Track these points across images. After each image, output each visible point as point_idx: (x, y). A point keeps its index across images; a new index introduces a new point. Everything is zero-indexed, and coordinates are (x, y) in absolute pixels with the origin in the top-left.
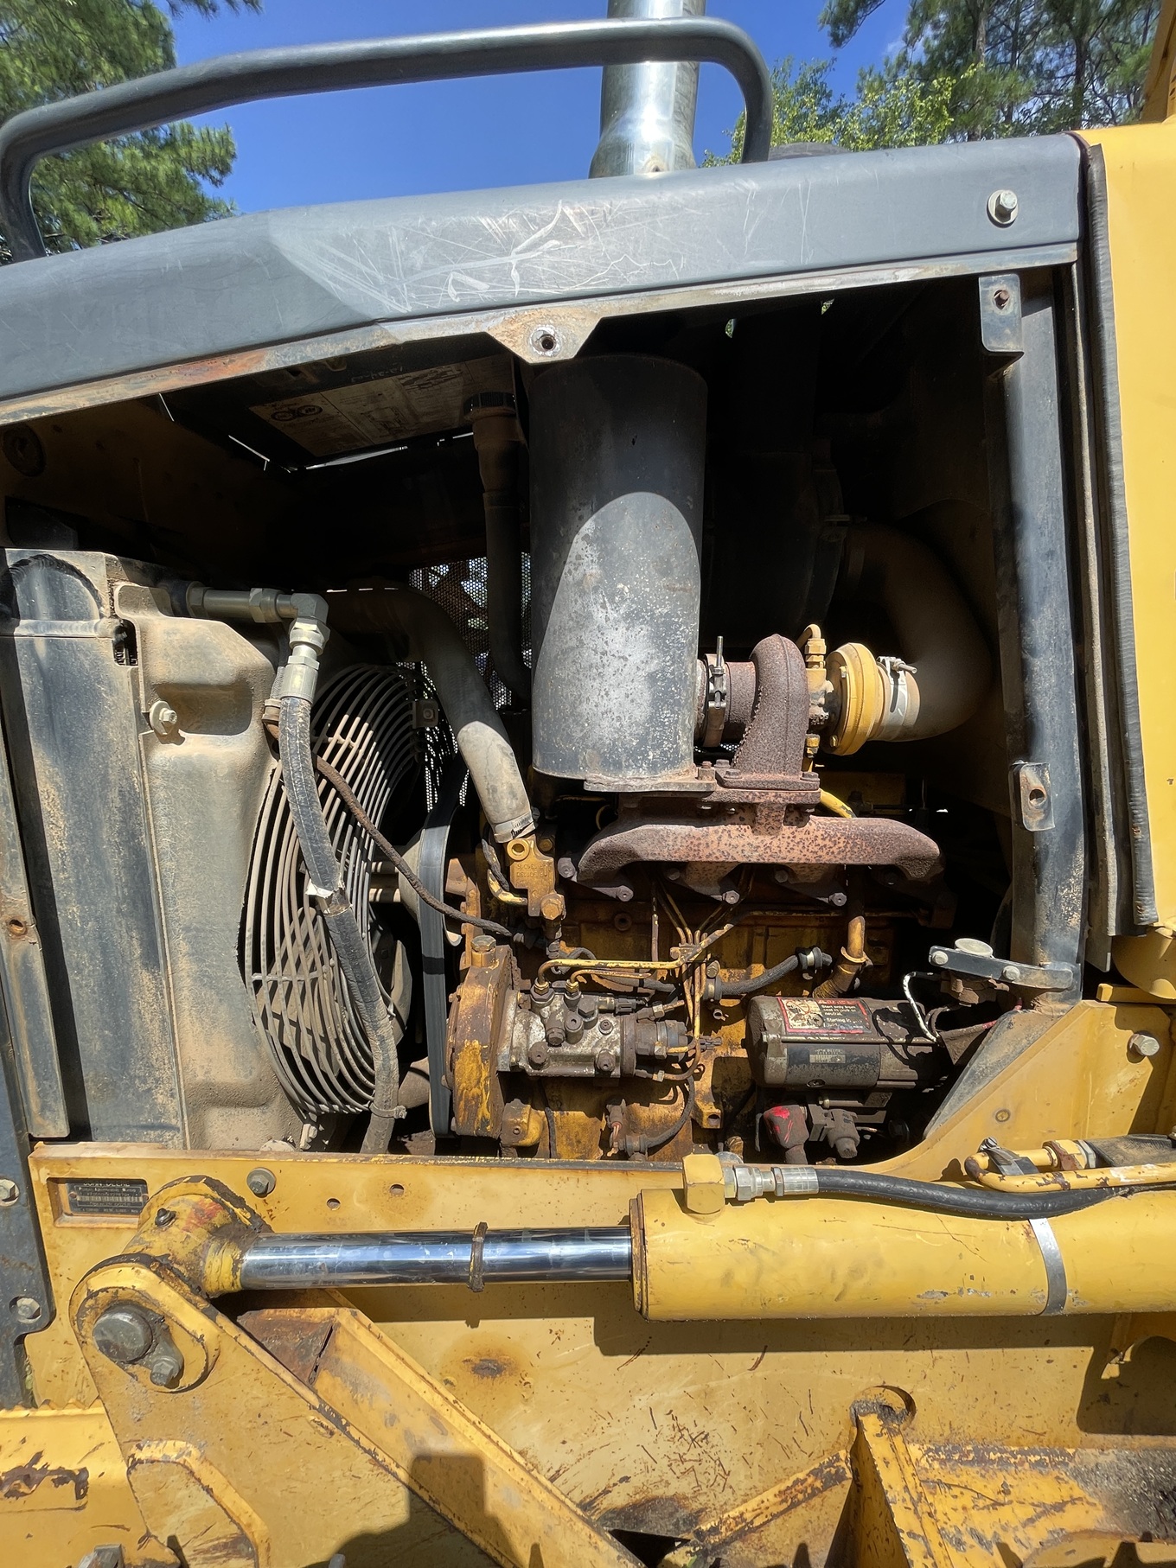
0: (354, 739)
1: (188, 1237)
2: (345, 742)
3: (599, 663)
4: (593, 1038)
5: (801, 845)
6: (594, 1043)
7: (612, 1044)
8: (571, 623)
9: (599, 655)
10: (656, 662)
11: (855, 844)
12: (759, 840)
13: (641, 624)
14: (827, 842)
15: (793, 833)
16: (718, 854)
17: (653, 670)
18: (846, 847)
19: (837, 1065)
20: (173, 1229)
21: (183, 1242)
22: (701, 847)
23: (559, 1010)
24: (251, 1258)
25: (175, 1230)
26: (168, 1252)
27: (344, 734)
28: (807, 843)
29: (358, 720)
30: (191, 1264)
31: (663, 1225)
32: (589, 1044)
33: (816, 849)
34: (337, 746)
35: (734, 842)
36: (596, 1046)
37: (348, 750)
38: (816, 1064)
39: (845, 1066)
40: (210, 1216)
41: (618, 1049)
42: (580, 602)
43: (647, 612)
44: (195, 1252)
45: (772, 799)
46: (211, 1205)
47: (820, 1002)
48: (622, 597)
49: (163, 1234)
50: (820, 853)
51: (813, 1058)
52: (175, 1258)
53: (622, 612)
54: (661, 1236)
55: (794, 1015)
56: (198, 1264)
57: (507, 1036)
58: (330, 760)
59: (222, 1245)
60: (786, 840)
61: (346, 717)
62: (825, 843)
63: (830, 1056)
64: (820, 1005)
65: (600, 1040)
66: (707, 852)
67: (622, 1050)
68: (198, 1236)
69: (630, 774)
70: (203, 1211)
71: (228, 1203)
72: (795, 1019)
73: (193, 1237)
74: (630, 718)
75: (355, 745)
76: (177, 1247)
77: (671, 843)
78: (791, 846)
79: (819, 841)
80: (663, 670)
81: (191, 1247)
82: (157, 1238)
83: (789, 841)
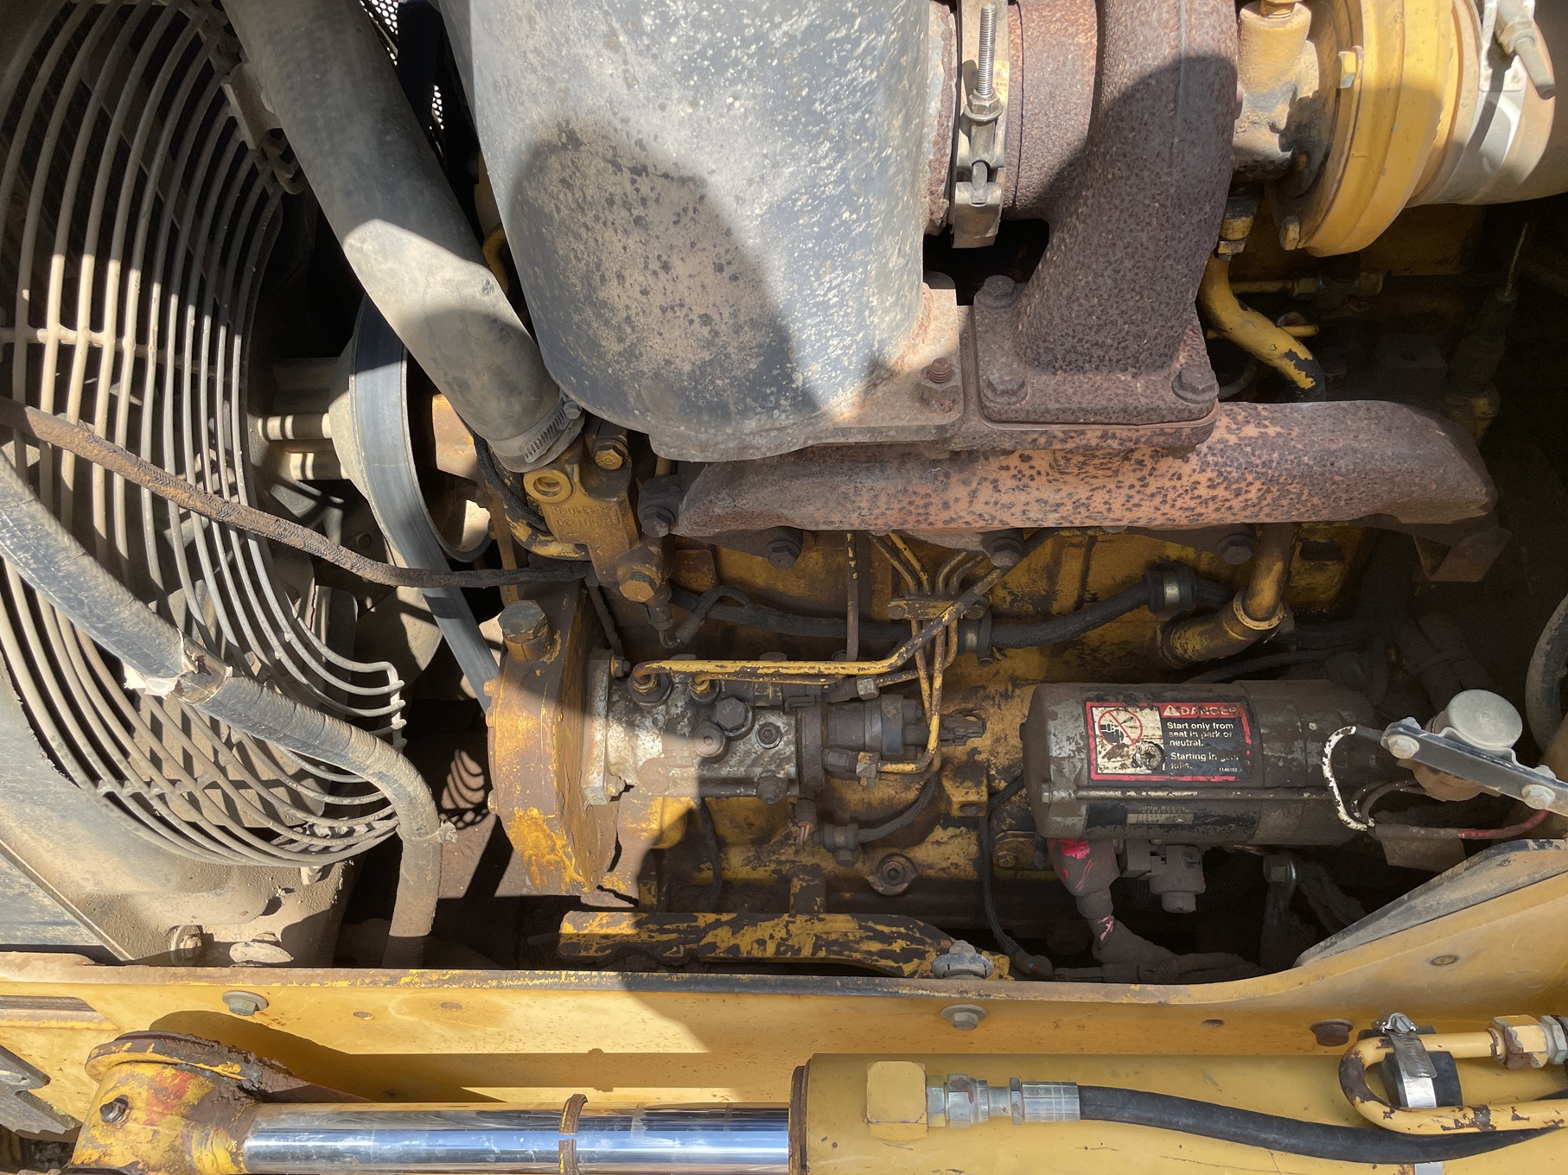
0: (96, 324)
1: (155, 1132)
2: (80, 337)
3: (632, 196)
4: (748, 753)
5: (1158, 499)
6: (748, 761)
7: (781, 761)
8: (531, 78)
9: (627, 175)
10: (788, 171)
11: (1284, 493)
12: (1063, 494)
13: (733, 82)
14: (1220, 492)
15: (1141, 479)
16: (969, 518)
17: (781, 194)
18: (1261, 498)
19: (1176, 826)
20: (131, 1125)
21: (151, 1141)
22: (932, 510)
23: (683, 715)
24: (252, 1144)
25: (136, 1123)
26: (135, 1159)
27: (68, 319)
28: (1171, 495)
29: (87, 263)
30: (174, 1164)
31: (835, 1145)
32: (740, 763)
33: (1192, 504)
34: (65, 353)
35: (1005, 499)
36: (754, 763)
37: (94, 354)
38: (1138, 825)
39: (1191, 827)
40: (179, 1093)
41: (791, 769)
42: (541, 24)
43: (746, 43)
44: (173, 1148)
45: (1094, 443)
46: (174, 1077)
47: (1167, 713)
48: (663, 16)
49: (120, 1134)
50: (1199, 510)
51: (1132, 818)
52: (147, 1164)
53: (669, 57)
54: (830, 1162)
55: (1109, 747)
56: (184, 1160)
57: (596, 752)
58: (60, 405)
59: (208, 1135)
60: (1126, 491)
61: (57, 264)
62: (1215, 492)
63: (1164, 816)
64: (1164, 720)
65: (760, 757)
66: (946, 515)
67: (799, 766)
68: (171, 1127)
69: (751, 424)
70: (166, 1089)
71: (201, 1065)
72: (1110, 756)
73: (163, 1130)
74: (734, 315)
75: (105, 338)
76: (144, 1149)
77: (864, 504)
78: (1136, 500)
79: (1203, 491)
80: (812, 183)
81: (164, 1143)
82: (112, 1140)
83: (1132, 492)
